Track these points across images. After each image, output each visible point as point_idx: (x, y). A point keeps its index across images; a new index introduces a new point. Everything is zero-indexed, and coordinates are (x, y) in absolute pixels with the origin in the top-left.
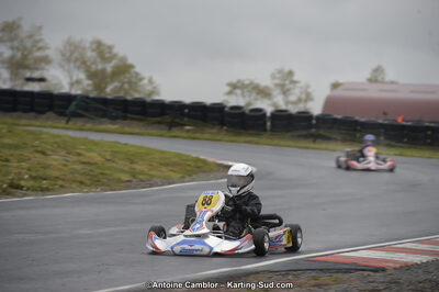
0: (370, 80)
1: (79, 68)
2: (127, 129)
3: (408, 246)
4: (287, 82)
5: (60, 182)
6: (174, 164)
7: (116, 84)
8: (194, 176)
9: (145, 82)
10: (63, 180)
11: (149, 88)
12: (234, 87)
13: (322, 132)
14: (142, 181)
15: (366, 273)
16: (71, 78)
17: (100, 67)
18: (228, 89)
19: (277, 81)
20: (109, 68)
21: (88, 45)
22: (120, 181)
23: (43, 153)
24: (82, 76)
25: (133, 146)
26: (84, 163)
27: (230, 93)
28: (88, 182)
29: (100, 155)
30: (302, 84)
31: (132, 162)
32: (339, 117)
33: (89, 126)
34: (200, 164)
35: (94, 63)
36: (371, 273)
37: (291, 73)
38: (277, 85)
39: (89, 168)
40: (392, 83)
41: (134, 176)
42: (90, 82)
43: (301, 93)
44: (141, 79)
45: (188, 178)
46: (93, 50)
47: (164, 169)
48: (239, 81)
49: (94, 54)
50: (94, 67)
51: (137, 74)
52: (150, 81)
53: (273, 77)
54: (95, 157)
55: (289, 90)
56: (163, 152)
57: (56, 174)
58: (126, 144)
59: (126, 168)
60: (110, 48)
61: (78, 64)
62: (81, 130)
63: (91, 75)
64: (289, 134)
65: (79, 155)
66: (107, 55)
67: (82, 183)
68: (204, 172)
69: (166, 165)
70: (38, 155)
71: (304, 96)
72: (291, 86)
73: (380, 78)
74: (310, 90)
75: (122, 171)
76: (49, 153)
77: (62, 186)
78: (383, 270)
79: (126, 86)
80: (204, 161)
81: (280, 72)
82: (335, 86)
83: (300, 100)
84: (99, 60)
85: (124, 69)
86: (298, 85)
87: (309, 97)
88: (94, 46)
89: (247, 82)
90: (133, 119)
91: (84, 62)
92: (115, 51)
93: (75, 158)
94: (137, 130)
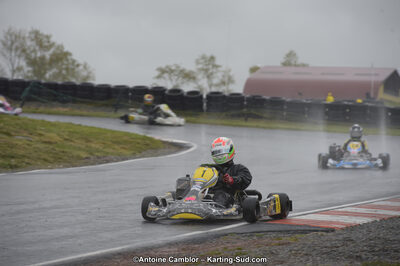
0: (284, 64)
1: (19, 56)
2: (78, 112)
3: (349, 209)
4: (210, 66)
5: (26, 160)
6: (125, 142)
7: (55, 70)
8: (144, 153)
9: (81, 67)
10: (29, 158)
11: (85, 74)
12: (163, 71)
13: (253, 111)
14: (98, 157)
15: (319, 233)
16: (13, 65)
17: (39, 54)
18: (157, 73)
19: (200, 66)
20: (48, 55)
21: (27, 35)
22: (79, 158)
23: (8, 134)
24: (23, 63)
25: (86, 127)
26: (45, 142)
27: (159, 77)
28: (52, 160)
29: (59, 135)
30: (223, 68)
31: (88, 141)
32: (267, 98)
33: (41, 109)
34: (148, 142)
35: (34, 51)
36: (324, 233)
37: (212, 58)
38: (201, 70)
39: (51, 147)
40: (304, 65)
41: (91, 154)
42: (30, 69)
43: (223, 76)
44: (78, 65)
45: (138, 155)
46: (32, 40)
47: (116, 147)
48: (167, 67)
49: (34, 43)
50: (33, 55)
51: (74, 61)
52: (85, 67)
53: (197, 62)
54: (54, 136)
55: (212, 74)
56: (113, 132)
57: (22, 152)
58: (80, 125)
59: (83, 147)
60: (48, 37)
61: (19, 52)
62: (34, 113)
63: (32, 62)
64: (224, 114)
65: (41, 135)
66: (46, 44)
67: (45, 160)
68: (152, 148)
69: (118, 143)
70: (4, 136)
71: (226, 79)
72: (214, 70)
73: (293, 62)
74: (231, 74)
75: (80, 149)
76: (13, 133)
77: (28, 163)
78: (333, 230)
79: (64, 72)
80: (151, 139)
81: (203, 57)
82: (254, 70)
83: (223, 83)
84: (37, 48)
85: (61, 57)
86: (220, 69)
87: (231, 80)
88: (33, 36)
89: (173, 68)
90: (82, 102)
91: (24, 51)
92: (52, 40)
93: (37, 138)
94: (85, 113)
